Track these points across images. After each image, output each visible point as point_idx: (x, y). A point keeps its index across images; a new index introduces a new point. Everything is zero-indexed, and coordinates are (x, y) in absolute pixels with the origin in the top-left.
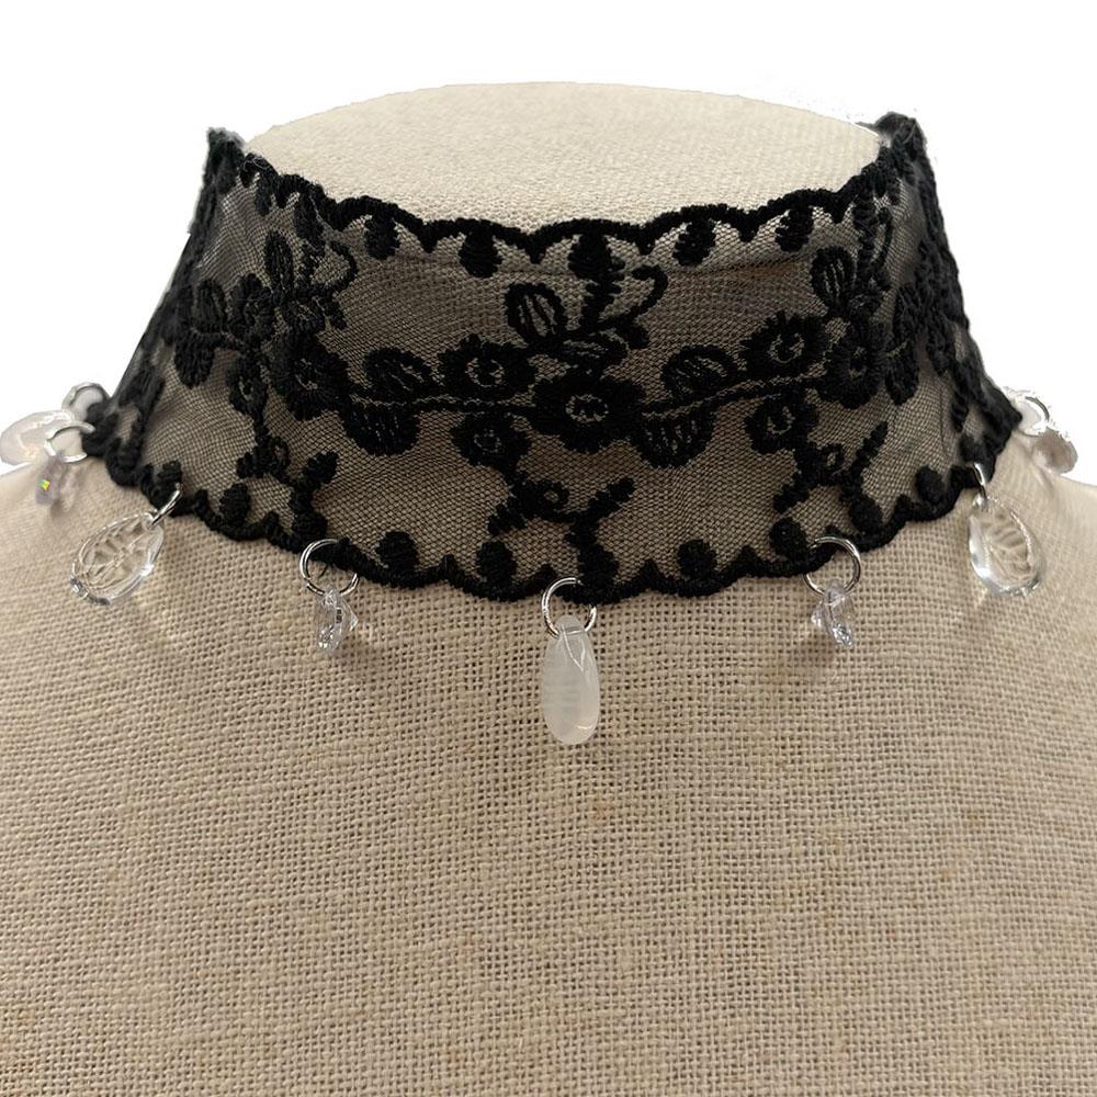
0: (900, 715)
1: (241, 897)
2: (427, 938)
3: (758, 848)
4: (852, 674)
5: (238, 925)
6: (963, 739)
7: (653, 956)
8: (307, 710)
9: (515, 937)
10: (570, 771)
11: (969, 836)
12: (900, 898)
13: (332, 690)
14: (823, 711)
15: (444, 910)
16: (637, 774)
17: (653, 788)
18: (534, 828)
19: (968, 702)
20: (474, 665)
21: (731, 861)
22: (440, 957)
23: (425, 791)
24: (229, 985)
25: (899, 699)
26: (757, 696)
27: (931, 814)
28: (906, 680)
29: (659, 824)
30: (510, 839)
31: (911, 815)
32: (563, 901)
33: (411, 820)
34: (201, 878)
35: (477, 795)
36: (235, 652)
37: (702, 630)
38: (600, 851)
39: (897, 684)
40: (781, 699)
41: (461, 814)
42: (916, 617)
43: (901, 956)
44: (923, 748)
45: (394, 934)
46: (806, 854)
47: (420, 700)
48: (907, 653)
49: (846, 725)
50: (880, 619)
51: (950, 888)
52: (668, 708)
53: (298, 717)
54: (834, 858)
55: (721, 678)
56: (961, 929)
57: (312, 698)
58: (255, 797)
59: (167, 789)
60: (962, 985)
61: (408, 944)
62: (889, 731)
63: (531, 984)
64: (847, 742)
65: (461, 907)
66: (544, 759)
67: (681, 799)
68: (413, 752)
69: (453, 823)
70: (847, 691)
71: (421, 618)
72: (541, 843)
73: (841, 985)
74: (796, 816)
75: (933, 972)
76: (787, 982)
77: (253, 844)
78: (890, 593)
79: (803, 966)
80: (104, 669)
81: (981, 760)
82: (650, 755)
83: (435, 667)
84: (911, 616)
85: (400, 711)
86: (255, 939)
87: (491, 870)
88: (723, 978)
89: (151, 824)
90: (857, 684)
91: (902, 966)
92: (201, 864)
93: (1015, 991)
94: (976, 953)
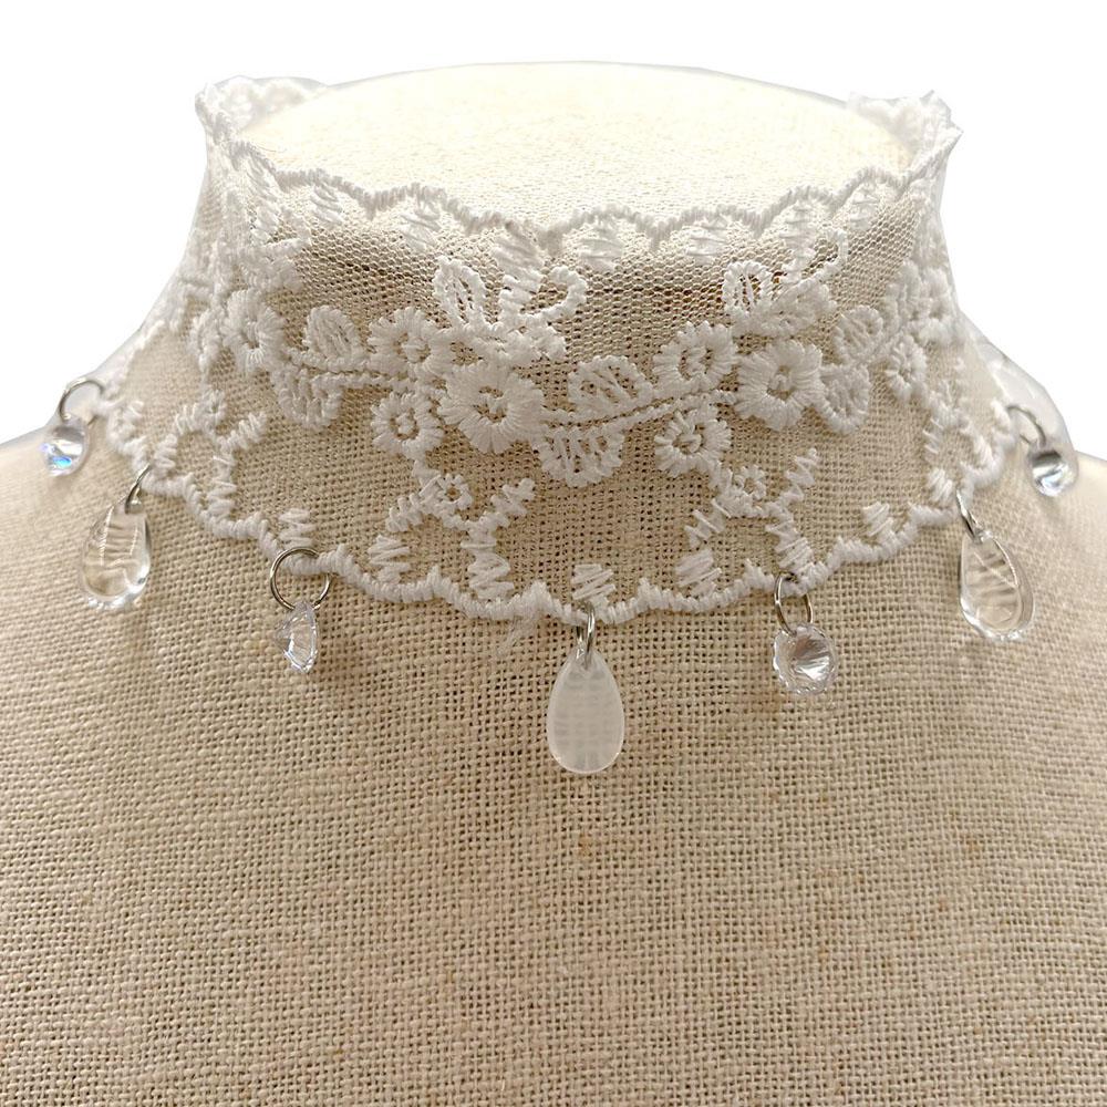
0: (899, 740)
1: (217, 927)
2: (406, 975)
3: (750, 882)
4: (849, 698)
5: (214, 956)
6: (963, 761)
7: (640, 996)
8: (284, 736)
9: (498, 976)
10: (554, 806)
11: (968, 862)
12: (896, 930)
13: (309, 716)
14: (819, 739)
15: (424, 947)
16: (624, 809)
17: (641, 823)
18: (516, 865)
19: (969, 723)
20: (455, 693)
21: (722, 897)
22: (421, 995)
23: (404, 823)
24: (204, 1020)
25: (897, 723)
26: (750, 725)
27: (930, 841)
28: (905, 703)
29: (647, 861)
30: (492, 876)
31: (909, 843)
32: (548, 939)
33: (390, 854)
34: (176, 906)
35: (458, 830)
36: (211, 672)
37: (693, 657)
38: (586, 889)
39: (896, 707)
40: (775, 728)
41: (442, 850)
42: (915, 635)
43: (897, 991)
44: (922, 773)
45: (373, 970)
46: (800, 888)
47: (400, 728)
48: (906, 674)
49: (842, 753)
50: (878, 640)
51: (948, 918)
52: (657, 740)
53: (275, 743)
54: (828, 891)
55: (712, 707)
56: (960, 961)
57: (289, 723)
58: (232, 824)
59: (144, 811)
60: (961, 1021)
61: (387, 981)
62: (887, 757)
63: (514, 1024)
64: (844, 770)
65: (441, 945)
66: (528, 793)
67: (670, 834)
68: (392, 783)
69: (433, 858)
70: (843, 716)
71: (401, 643)
72: (524, 880)
73: (835, 1022)
74: (790, 849)
75: (931, 1008)
76: (780, 1021)
77: (229, 872)
78: (888, 612)
79: (796, 1003)
80: (82, 682)
81: (981, 782)
82: (637, 789)
83: (415, 694)
84: (910, 635)
85: (379, 740)
86: (231, 971)
87: (472, 907)
88: (713, 1018)
89: (127, 847)
90: (854, 709)
91: (898, 1002)
92: (176, 890)
93: (1017, 1027)
94: (975, 987)
